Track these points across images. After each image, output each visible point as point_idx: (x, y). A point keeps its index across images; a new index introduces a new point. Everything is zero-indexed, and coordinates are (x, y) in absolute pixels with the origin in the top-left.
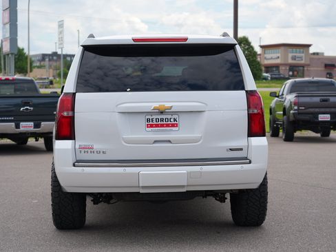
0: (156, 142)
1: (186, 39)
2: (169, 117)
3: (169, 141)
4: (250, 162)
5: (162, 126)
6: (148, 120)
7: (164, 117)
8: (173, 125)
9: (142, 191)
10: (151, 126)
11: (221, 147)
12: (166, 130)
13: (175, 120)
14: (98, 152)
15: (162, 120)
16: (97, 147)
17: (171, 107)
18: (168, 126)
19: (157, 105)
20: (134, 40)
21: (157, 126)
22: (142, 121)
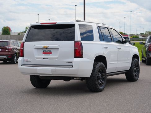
0: (44, 59)
1: (56, 23)
2: (49, 50)
3: (47, 59)
4: (72, 67)
5: (47, 53)
6: (43, 51)
7: (48, 50)
8: (50, 53)
9: (40, 75)
10: (44, 53)
11: (64, 61)
12: (48, 55)
13: (51, 51)
14: (29, 61)
15: (47, 51)
16: (29, 60)
17: (48, 47)
18: (49, 53)
19: (44, 46)
20: (41, 24)
21: (46, 53)
22: (41, 51)
